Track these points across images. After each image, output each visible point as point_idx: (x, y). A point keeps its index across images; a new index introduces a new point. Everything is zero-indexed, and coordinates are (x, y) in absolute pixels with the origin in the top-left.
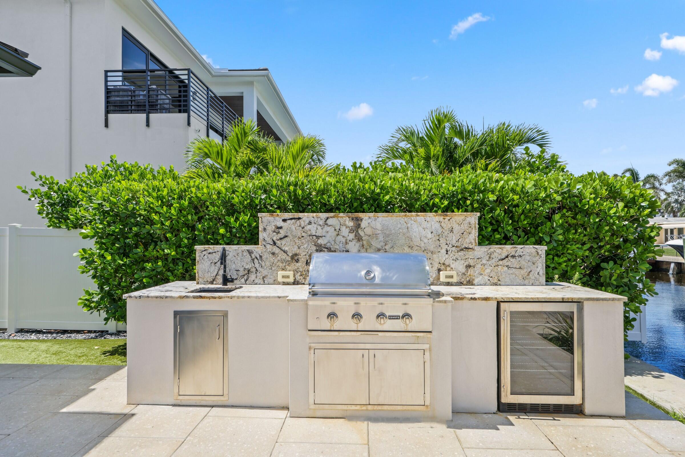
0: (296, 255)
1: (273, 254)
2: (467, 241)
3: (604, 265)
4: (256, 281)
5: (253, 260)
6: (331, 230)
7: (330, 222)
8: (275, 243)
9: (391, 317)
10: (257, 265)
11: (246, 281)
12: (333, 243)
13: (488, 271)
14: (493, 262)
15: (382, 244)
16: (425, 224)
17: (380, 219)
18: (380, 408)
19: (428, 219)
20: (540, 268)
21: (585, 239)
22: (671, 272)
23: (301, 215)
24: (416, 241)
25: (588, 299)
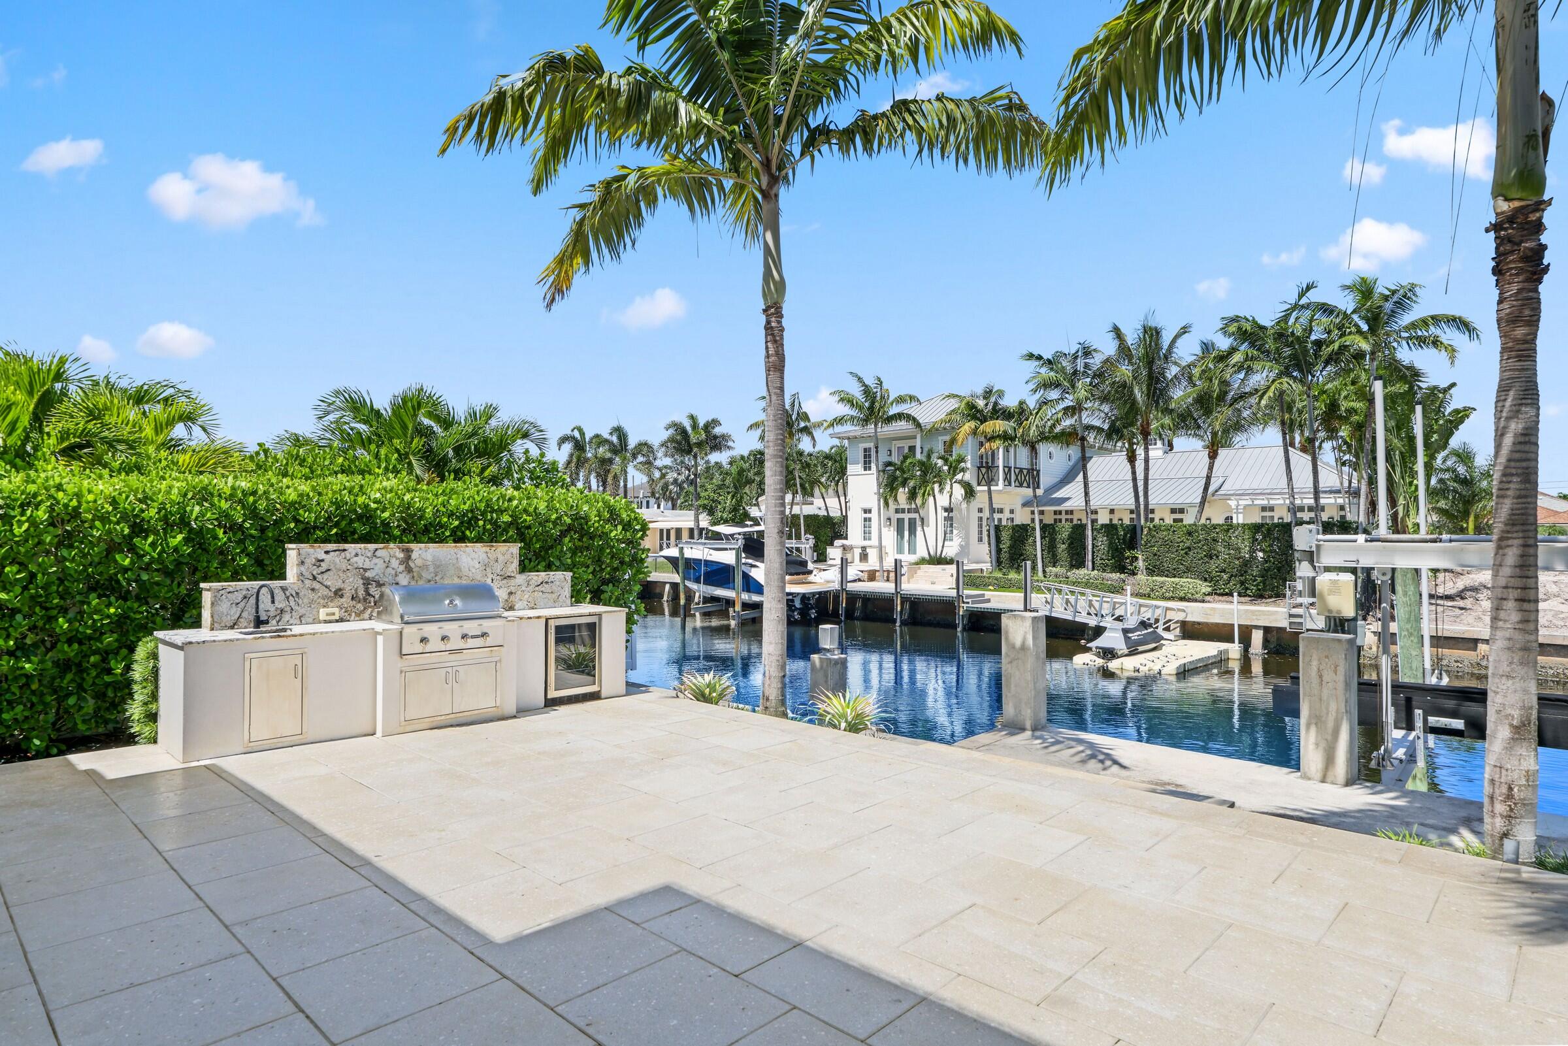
0: (340, 590)
1: (313, 590)
2: (510, 569)
3: (604, 588)
4: (291, 622)
5: (288, 598)
6: (379, 562)
7: (378, 553)
8: (315, 578)
9: (473, 637)
10: (292, 603)
11: (278, 622)
12: (382, 576)
13: (526, 596)
14: (531, 588)
15: (433, 575)
16: (473, 555)
17: (431, 550)
18: (461, 715)
19: (476, 549)
20: (567, 591)
21: (589, 562)
22: (665, 598)
23: (347, 546)
24: (465, 571)
25: (605, 612)
